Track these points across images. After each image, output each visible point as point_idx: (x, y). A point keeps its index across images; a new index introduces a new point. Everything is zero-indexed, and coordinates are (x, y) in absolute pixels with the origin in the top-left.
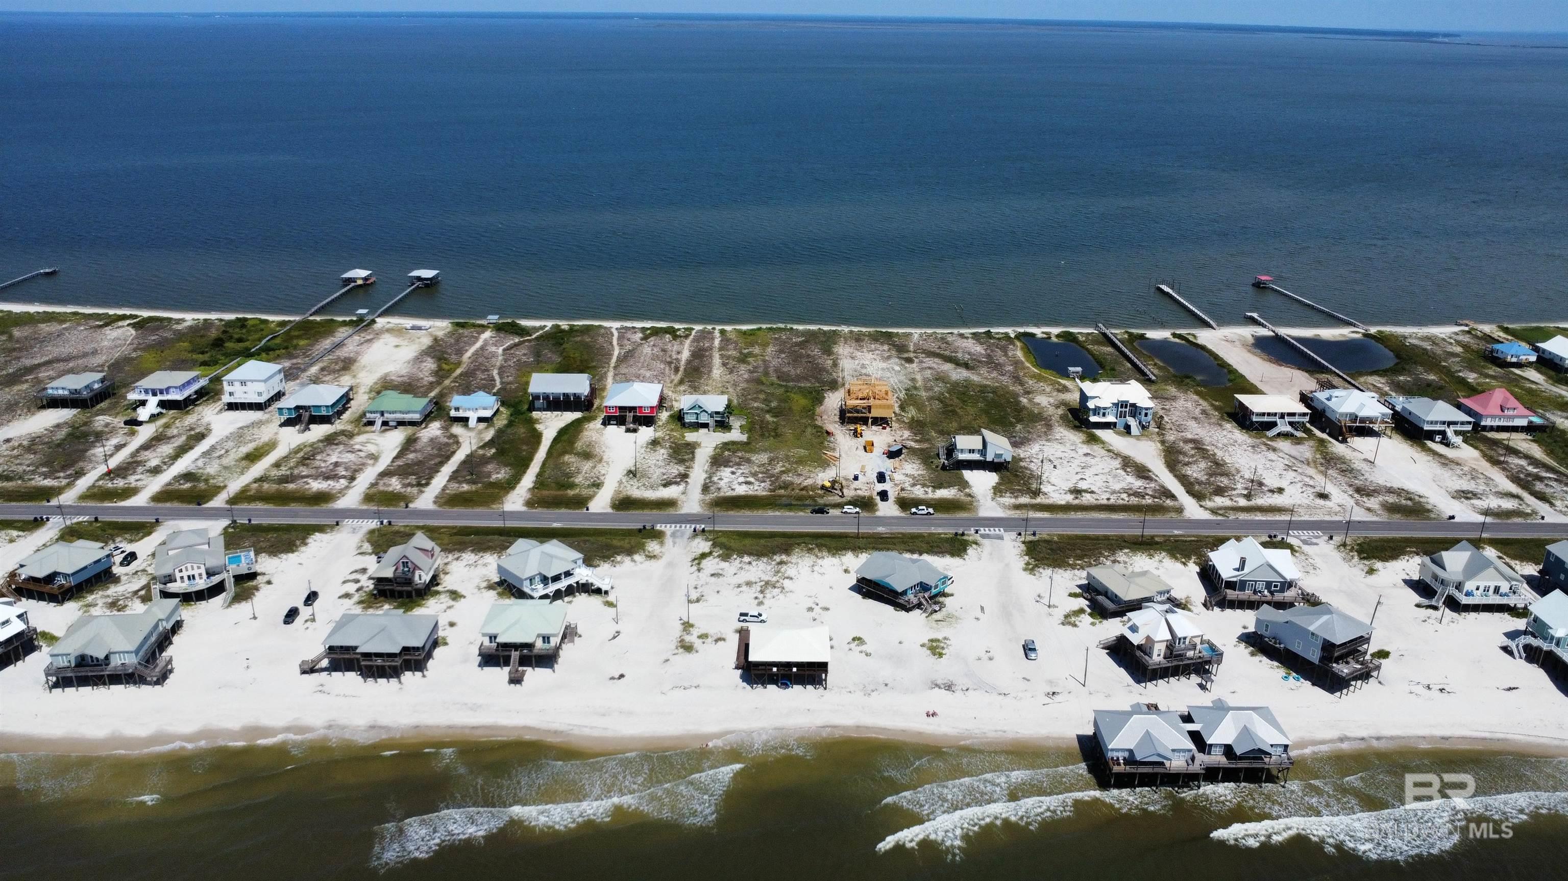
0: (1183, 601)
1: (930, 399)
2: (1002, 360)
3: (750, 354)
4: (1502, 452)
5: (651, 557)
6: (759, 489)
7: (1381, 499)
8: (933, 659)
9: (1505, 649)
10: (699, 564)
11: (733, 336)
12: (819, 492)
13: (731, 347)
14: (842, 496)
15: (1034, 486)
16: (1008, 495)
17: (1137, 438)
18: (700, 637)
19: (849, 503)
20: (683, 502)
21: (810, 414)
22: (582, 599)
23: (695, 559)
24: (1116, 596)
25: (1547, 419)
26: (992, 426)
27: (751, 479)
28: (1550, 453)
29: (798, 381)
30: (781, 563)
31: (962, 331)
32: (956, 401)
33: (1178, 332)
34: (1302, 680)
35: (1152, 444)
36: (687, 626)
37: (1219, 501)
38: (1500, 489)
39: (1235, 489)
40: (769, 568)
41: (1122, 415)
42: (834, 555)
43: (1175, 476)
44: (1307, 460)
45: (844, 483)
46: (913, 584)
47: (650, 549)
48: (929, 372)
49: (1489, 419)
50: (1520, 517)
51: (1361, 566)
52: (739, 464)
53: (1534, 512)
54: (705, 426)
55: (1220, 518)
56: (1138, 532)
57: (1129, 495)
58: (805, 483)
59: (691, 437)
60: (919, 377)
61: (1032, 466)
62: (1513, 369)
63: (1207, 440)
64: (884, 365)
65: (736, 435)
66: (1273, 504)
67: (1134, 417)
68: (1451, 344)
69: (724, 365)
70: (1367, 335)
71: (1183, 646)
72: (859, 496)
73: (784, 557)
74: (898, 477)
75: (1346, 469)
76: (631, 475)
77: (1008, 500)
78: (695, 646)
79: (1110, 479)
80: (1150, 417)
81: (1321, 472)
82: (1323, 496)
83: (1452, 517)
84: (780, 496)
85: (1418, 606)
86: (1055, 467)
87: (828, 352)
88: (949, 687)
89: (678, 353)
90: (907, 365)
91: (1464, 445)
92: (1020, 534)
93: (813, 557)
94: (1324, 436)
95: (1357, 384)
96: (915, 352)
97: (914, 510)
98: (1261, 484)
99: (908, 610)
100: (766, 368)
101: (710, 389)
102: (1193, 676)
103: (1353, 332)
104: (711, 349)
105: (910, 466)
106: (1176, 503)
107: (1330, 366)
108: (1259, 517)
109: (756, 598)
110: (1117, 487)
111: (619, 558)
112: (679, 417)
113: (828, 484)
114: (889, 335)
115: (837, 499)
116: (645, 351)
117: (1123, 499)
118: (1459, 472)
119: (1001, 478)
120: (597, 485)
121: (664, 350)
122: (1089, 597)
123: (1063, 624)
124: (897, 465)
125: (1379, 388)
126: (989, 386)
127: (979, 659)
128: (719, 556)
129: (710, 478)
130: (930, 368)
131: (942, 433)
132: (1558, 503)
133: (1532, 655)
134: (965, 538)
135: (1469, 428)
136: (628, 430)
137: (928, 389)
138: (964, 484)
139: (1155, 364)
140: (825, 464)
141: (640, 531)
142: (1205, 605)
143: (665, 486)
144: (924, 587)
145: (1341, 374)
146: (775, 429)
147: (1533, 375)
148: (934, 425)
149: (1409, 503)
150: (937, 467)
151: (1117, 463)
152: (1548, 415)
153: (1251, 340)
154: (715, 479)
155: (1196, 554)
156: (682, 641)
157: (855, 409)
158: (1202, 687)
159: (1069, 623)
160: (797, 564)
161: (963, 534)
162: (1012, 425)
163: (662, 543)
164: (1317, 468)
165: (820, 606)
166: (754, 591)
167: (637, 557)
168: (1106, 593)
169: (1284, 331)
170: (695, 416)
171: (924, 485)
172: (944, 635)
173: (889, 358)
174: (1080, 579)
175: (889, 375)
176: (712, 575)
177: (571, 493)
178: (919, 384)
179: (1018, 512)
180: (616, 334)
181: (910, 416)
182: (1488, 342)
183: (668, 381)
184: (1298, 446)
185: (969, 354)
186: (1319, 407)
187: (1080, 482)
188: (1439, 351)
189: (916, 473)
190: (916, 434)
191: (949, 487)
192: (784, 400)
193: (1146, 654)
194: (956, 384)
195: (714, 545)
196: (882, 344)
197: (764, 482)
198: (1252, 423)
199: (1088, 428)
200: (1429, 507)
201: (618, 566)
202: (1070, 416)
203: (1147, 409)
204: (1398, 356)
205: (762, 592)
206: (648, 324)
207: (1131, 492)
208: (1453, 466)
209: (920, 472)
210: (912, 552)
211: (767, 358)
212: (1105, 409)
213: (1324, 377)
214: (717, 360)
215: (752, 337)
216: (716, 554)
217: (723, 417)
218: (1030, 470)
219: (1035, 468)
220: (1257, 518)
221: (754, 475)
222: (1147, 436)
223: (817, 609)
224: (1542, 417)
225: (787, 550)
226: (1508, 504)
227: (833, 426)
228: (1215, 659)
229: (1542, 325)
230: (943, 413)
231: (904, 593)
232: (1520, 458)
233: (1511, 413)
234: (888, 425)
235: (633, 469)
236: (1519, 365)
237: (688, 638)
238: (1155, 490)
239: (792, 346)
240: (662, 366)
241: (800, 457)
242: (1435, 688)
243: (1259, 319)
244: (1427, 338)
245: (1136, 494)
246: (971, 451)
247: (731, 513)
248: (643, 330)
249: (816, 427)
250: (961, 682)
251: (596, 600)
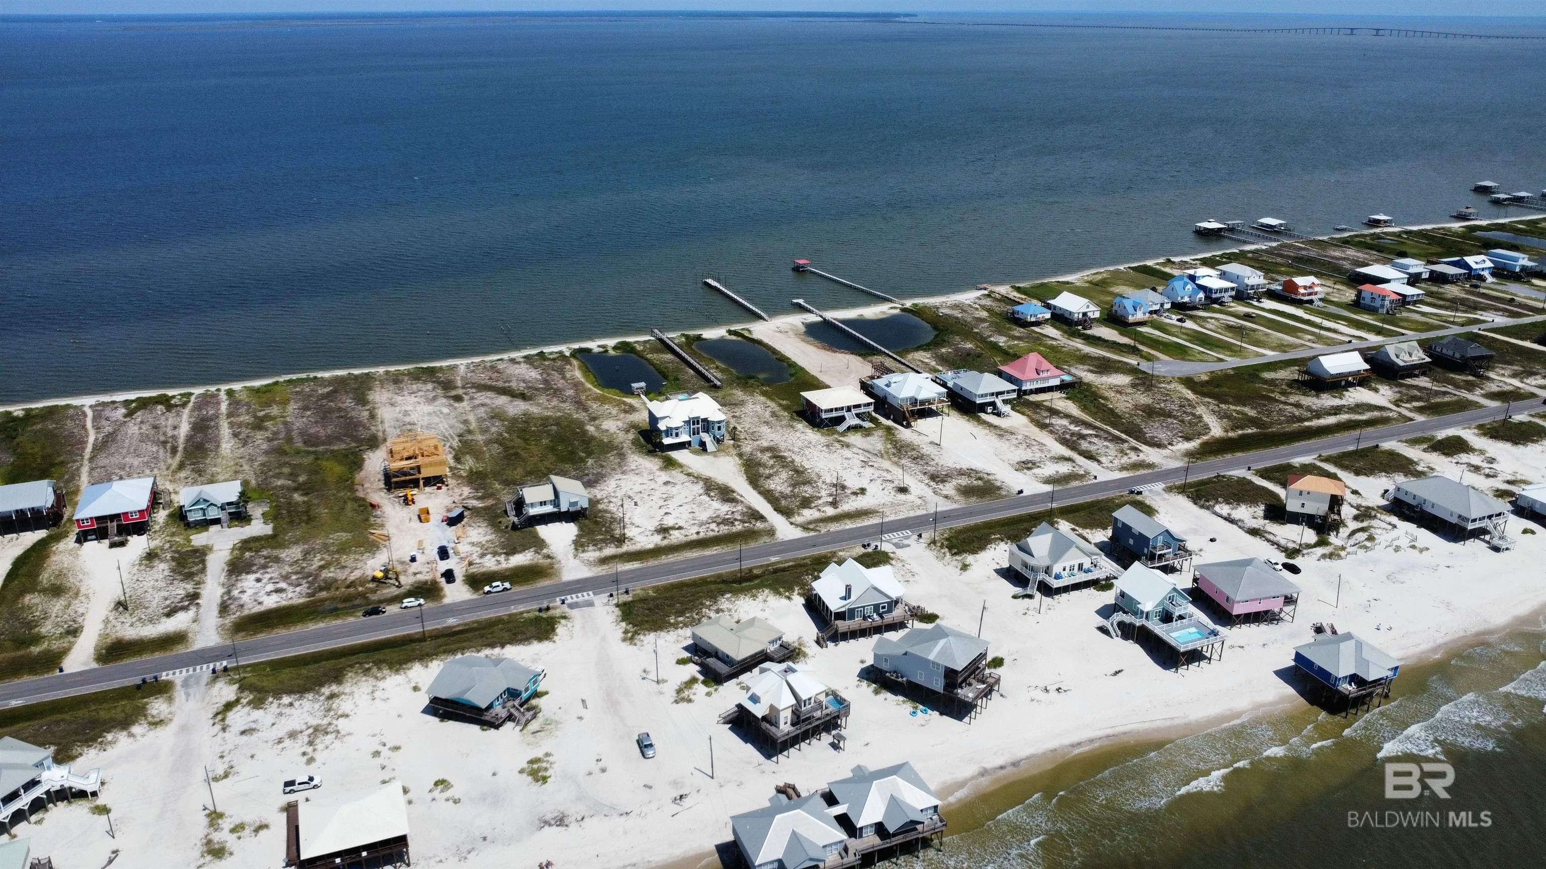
0: (796, 645)
1: (488, 442)
2: (561, 383)
3: (268, 417)
4: (1046, 414)
5: (157, 723)
6: (294, 596)
7: (954, 483)
8: (536, 787)
9: (1103, 630)
10: (223, 720)
11: (243, 397)
12: (371, 585)
13: (243, 410)
14: (399, 586)
15: (617, 532)
16: (591, 548)
17: (714, 454)
18: (233, 831)
19: (409, 594)
20: (196, 633)
21: (348, 483)
22: (59, 812)
23: (217, 714)
24: (728, 656)
25: (1074, 375)
26: (561, 466)
27: (283, 585)
28: (1084, 408)
29: (330, 443)
30: (332, 696)
31: (514, 355)
32: (518, 441)
33: (732, 329)
34: (929, 711)
35: (728, 459)
36: (214, 817)
37: (808, 514)
38: (1053, 454)
39: (820, 498)
40: (317, 706)
41: (695, 432)
42: (397, 671)
43: (760, 493)
44: (880, 452)
45: (399, 568)
46: (498, 694)
47: (154, 712)
48: (482, 409)
49: (1028, 384)
50: (1076, 480)
51: (955, 563)
52: (264, 567)
53: (1087, 473)
54: (217, 521)
55: (812, 534)
56: (735, 567)
57: (718, 524)
58: (352, 577)
59: (198, 539)
60: (471, 418)
61: (612, 508)
62: (1033, 328)
63: (783, 446)
64: (429, 408)
65: (258, 527)
66: (859, 508)
67: (707, 432)
68: (977, 309)
69: (235, 435)
70: (904, 310)
71: (808, 707)
72: (419, 582)
73: (334, 688)
74: (464, 548)
75: (919, 458)
76: (121, 609)
77: (592, 554)
78: (228, 845)
79: (696, 509)
80: (723, 430)
81: (896, 463)
82: (903, 490)
83: (1021, 492)
84: (323, 601)
85: (1015, 597)
86: (636, 504)
87: (362, 400)
88: (561, 821)
89: (175, 428)
90: (457, 405)
91: (1013, 413)
92: (611, 595)
93: (372, 681)
94: (890, 423)
95: (907, 363)
96: (463, 387)
97: (487, 588)
98: (843, 487)
99: (497, 727)
100: (289, 431)
101: (219, 470)
102: (824, 735)
103: (892, 308)
104: (217, 417)
105: (476, 531)
106: (766, 524)
107: (879, 347)
108: (849, 525)
109: (304, 754)
110: (704, 516)
111: (109, 737)
112: (180, 516)
113: (380, 575)
114: (432, 371)
115: (393, 591)
116: (130, 432)
117: (712, 530)
118: (1015, 442)
119: (581, 529)
120: (74, 632)
121: (155, 427)
122: (699, 661)
123: (676, 702)
124: (460, 533)
125: (927, 364)
126: (550, 417)
127: (590, 774)
128: (249, 703)
129: (229, 592)
130: (483, 405)
131: (507, 483)
132: (1103, 459)
133: (1128, 632)
134: (551, 613)
135: (1014, 395)
136: (113, 545)
137: (484, 431)
138: (539, 544)
139: (717, 368)
140: (372, 547)
141: (138, 687)
142: (818, 642)
143: (169, 615)
144: (512, 694)
145: (891, 354)
146: (307, 512)
147: (1050, 331)
148: (496, 475)
149: (980, 483)
150: (507, 527)
151: (699, 488)
152: (1073, 370)
153: (803, 329)
154: (235, 593)
155: (798, 584)
156: (209, 842)
157: (402, 472)
158: (835, 746)
159: (683, 699)
160: (352, 693)
161: (548, 609)
162: (583, 460)
163: (170, 700)
164: (890, 459)
165: (388, 746)
166: (300, 745)
167: (136, 729)
168: (716, 654)
169: (832, 315)
170: (201, 512)
171: (495, 554)
172: (544, 752)
173: (435, 398)
174: (685, 639)
175: (436, 420)
176: (243, 733)
177: (35, 650)
178: (473, 426)
179: (605, 567)
180: (90, 413)
181: (467, 468)
182: (1007, 304)
183: (164, 468)
184: (869, 438)
185: (524, 381)
186: (881, 395)
187: (666, 517)
188: (969, 319)
189: (483, 539)
190: (477, 490)
191: (524, 550)
192: (315, 470)
193: (771, 724)
194: (514, 420)
195: (242, 689)
196: (425, 382)
197: (300, 585)
198: (822, 420)
199: (663, 452)
200: (999, 484)
201: (109, 748)
202: (642, 440)
203: (719, 422)
204: (935, 328)
205: (311, 743)
206: (132, 396)
207: (719, 520)
208: (1008, 436)
209: (488, 538)
210: (492, 645)
211: (288, 419)
212: (677, 428)
213: (878, 359)
214: (225, 431)
215: (268, 395)
216: (244, 701)
217: (238, 508)
218: (610, 512)
219: (615, 509)
220: (847, 527)
221: (286, 578)
222: (723, 451)
223: (385, 752)
224: (1069, 373)
225: (337, 677)
226: (1064, 468)
227: (378, 495)
228: (842, 712)
229: (1045, 281)
230: (506, 457)
231: (490, 706)
232: (1062, 418)
233: (1045, 375)
234: (443, 483)
235: (122, 598)
236: (1038, 324)
237: (216, 837)
238: (743, 514)
239: (319, 400)
240: (155, 449)
241: (342, 544)
242: (1052, 688)
243: (806, 305)
244: (956, 306)
245: (725, 522)
246: (543, 503)
247: (261, 636)
248: (126, 403)
249: (357, 499)
250: (574, 811)
251: (79, 811)
